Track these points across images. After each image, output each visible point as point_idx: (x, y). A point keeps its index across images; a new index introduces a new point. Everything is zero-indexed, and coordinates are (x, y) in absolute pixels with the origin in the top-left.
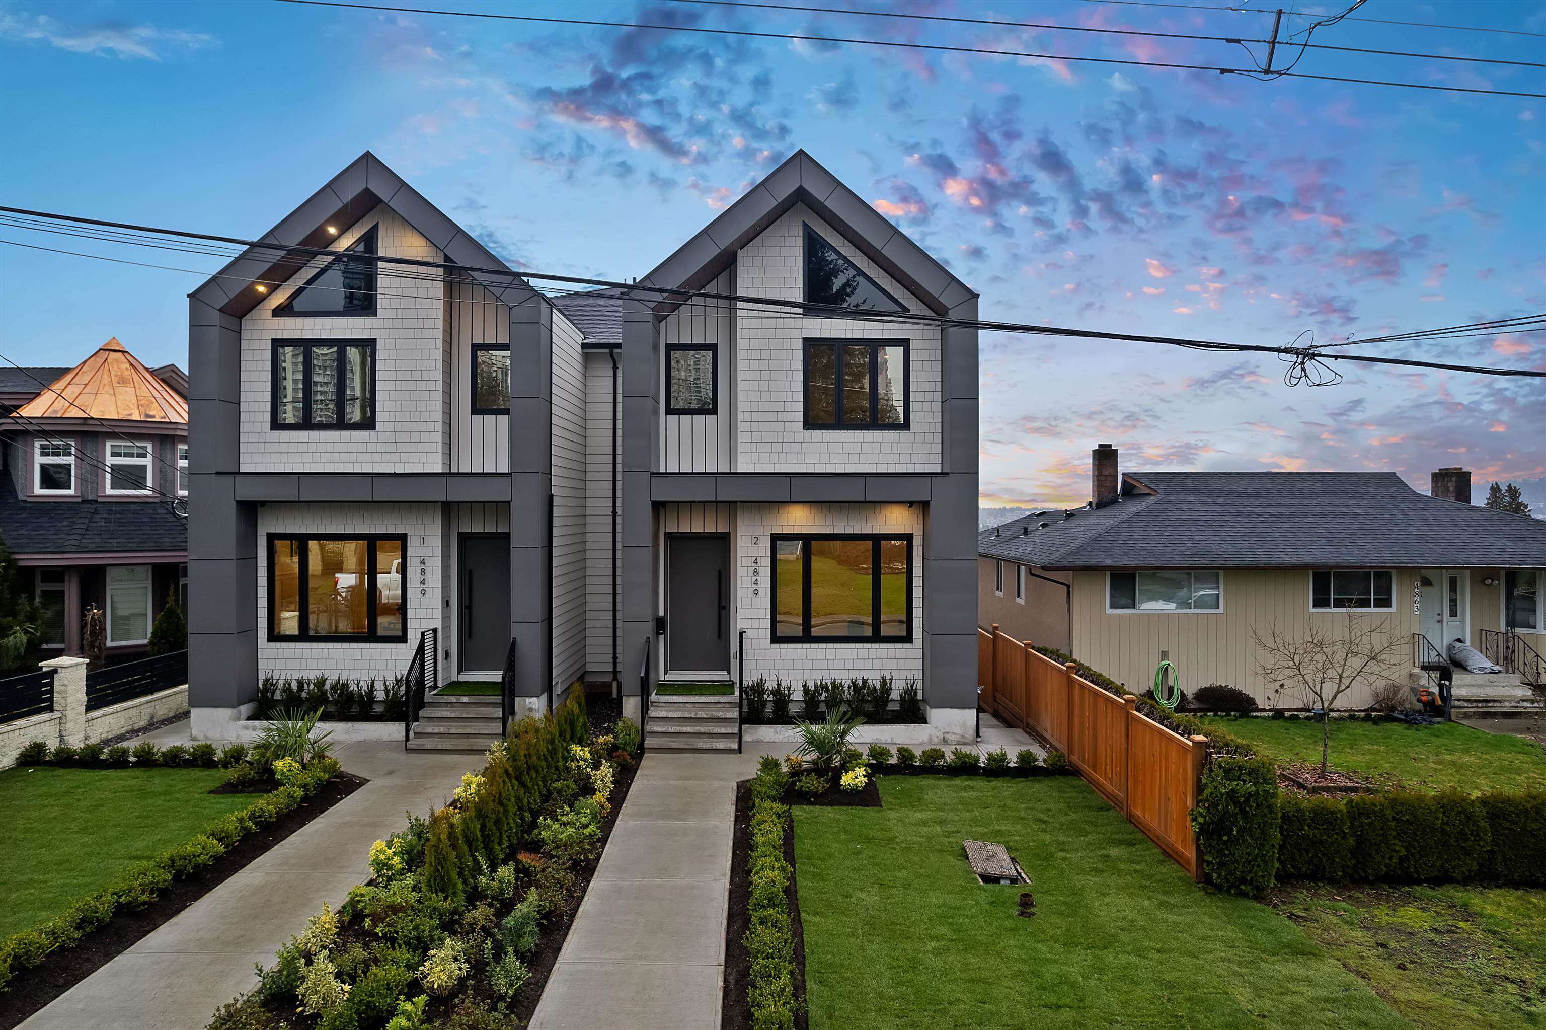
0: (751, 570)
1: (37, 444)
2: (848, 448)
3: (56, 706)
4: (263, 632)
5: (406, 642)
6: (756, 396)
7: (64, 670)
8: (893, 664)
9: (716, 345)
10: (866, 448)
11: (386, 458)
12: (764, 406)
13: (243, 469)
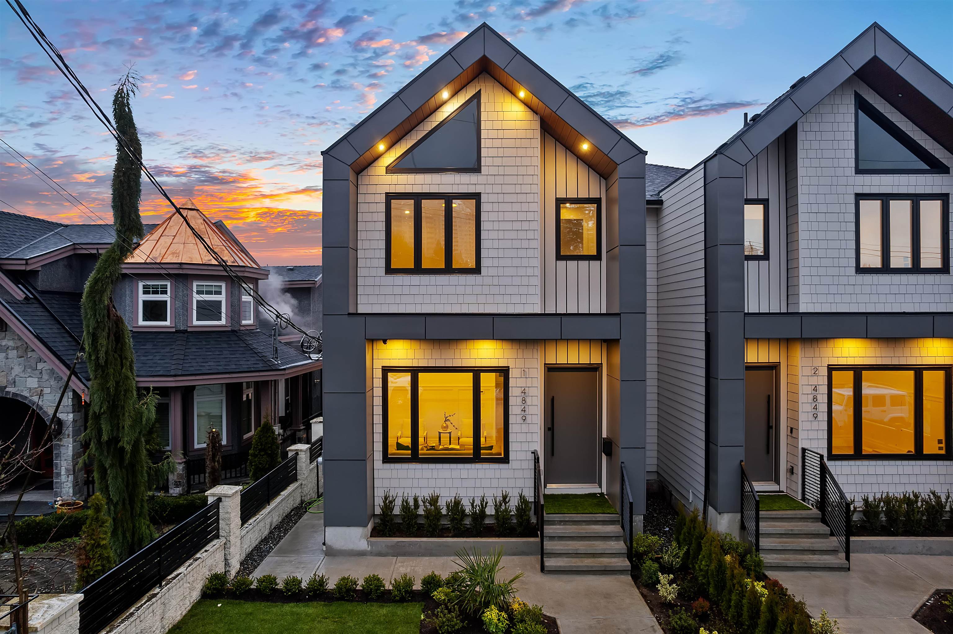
0: (811, 397)
1: (141, 285)
2: (895, 289)
3: (222, 533)
4: (378, 456)
5: (508, 463)
6: (815, 244)
7: (227, 499)
8: (936, 479)
9: (768, 200)
10: (911, 289)
11: (490, 299)
12: (822, 253)
13: (360, 311)
